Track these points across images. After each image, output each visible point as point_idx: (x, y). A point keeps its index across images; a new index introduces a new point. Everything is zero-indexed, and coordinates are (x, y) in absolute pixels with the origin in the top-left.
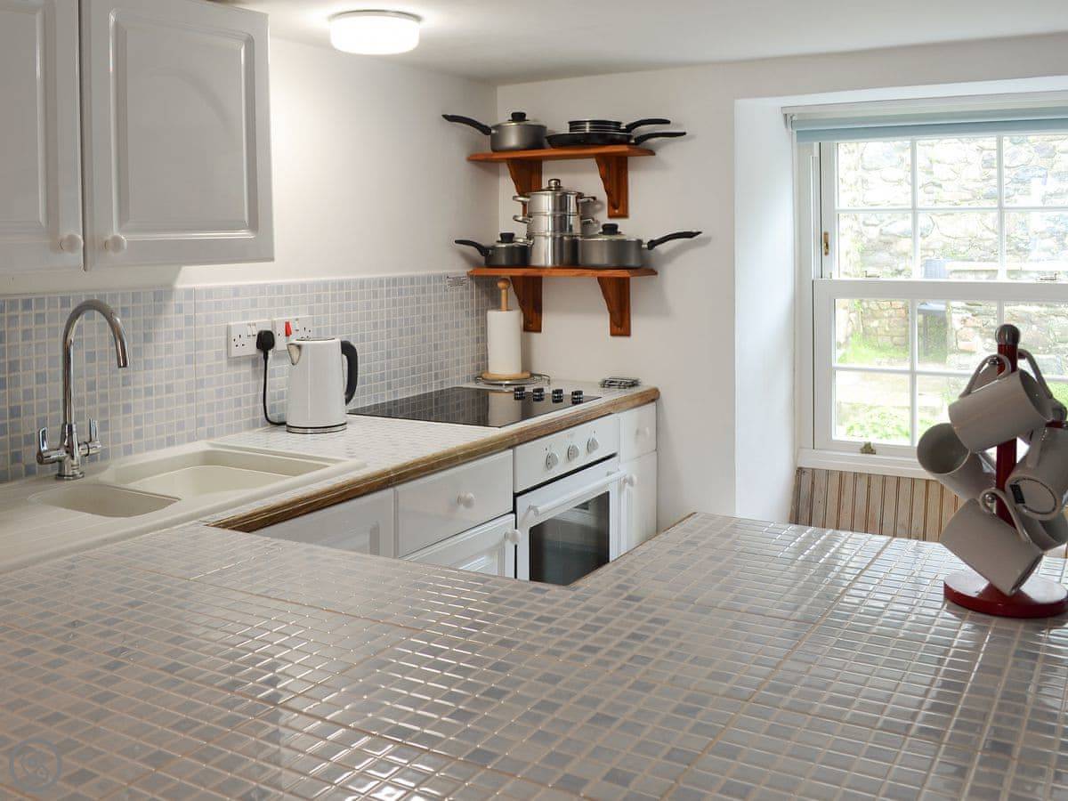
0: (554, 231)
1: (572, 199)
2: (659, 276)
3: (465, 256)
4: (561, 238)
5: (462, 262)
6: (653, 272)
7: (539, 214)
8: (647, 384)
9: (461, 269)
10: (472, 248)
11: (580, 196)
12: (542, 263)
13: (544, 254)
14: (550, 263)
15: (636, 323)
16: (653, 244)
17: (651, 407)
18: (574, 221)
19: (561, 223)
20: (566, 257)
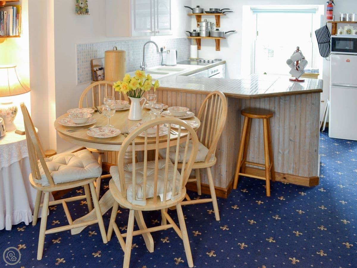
0: (206, 30)
1: (209, 23)
2: (226, 39)
3: (187, 34)
4: (207, 31)
5: (186, 35)
6: (225, 38)
7: (203, 26)
8: (223, 60)
9: (186, 37)
10: (188, 33)
11: (211, 23)
12: (203, 36)
13: (203, 34)
14: (204, 36)
15: (221, 48)
16: (226, 33)
17: (224, 64)
18: (209, 28)
19: (207, 28)
20: (208, 35)
